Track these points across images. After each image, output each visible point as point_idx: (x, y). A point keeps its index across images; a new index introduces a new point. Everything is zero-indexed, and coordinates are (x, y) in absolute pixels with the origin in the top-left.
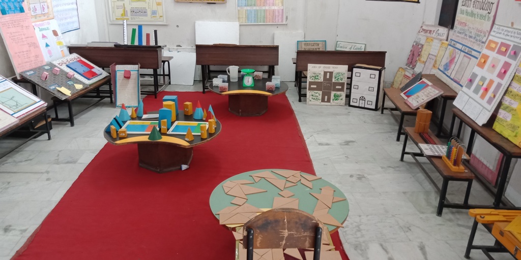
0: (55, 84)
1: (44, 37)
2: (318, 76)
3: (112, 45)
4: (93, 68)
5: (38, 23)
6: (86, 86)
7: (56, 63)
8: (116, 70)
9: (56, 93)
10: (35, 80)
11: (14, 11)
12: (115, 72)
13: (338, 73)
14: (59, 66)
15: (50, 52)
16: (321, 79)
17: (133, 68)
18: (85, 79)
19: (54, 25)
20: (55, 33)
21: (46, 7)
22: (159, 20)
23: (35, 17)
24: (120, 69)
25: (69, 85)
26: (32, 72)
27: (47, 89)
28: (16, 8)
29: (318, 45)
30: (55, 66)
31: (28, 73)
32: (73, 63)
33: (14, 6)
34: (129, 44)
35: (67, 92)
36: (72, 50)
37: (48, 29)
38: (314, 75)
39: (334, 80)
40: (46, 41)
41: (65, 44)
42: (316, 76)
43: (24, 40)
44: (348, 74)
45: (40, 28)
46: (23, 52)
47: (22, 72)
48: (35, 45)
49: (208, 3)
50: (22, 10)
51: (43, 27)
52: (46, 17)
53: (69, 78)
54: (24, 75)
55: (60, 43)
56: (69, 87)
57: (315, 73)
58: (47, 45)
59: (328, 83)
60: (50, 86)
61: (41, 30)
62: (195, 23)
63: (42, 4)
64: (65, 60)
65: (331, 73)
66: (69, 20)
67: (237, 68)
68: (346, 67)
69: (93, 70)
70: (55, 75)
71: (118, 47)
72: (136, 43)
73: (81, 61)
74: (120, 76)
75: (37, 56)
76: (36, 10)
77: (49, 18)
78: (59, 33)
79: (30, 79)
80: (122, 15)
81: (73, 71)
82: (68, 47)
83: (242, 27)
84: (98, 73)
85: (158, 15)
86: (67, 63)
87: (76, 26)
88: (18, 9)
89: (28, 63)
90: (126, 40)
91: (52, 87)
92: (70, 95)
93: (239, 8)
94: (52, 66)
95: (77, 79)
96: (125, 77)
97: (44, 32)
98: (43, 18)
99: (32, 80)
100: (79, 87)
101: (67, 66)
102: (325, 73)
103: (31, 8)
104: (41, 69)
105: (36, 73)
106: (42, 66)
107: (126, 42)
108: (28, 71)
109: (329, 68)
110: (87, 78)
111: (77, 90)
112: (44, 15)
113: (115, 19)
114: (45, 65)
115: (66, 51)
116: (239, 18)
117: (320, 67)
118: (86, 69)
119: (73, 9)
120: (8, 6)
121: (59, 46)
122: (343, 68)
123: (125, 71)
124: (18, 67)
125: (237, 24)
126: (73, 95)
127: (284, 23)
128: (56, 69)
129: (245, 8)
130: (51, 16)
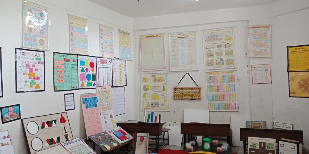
0: (104, 142)
1: (105, 118)
2: (255, 145)
3: (136, 122)
4: (126, 134)
5: (103, 111)
6: (119, 144)
7: (107, 132)
8: (137, 136)
9: (102, 147)
10: (95, 141)
11: (92, 106)
12: (136, 137)
13: (269, 144)
14: (109, 133)
15: (106, 126)
16: (258, 147)
17: (145, 135)
18: (120, 141)
19: (111, 112)
20: (111, 116)
21: (108, 104)
22: (165, 109)
23: (102, 108)
24: (139, 135)
25: (111, 144)
26: (94, 136)
27: (99, 145)
28: (93, 105)
29: (261, 124)
30: (107, 133)
31: (92, 137)
32: (116, 132)
33: (93, 104)
34: (146, 122)
35: (108, 147)
36: (118, 124)
37: (108, 114)
38: (253, 144)
39: (266, 148)
40: (106, 120)
41: (115, 122)
42: (254, 145)
43: (94, 120)
44: (275, 144)
45: (104, 114)
46: (92, 126)
47: (89, 136)
48: (99, 123)
49: (191, 100)
50: (96, 106)
51: (105, 113)
52: (108, 109)
53: (112, 140)
54: (90, 138)
55: (113, 121)
56: (110, 145)
57: (253, 143)
58: (106, 122)
59: (263, 150)
60: (101, 144)
61: (104, 115)
62: (184, 110)
63: (107, 102)
64: (113, 130)
65: (264, 144)
66: (120, 109)
67: (201, 137)
68: (274, 140)
69: (126, 136)
70: (105, 138)
71: (140, 124)
72: (150, 122)
73: (121, 131)
74: (138, 139)
75: (99, 128)
76: (103, 105)
77: (110, 109)
78: (113, 116)
79: (92, 139)
80: (147, 106)
81: (115, 136)
82: (117, 123)
83: (211, 113)
84: (128, 137)
85: (164, 106)
86: (114, 132)
87: (123, 112)
88: (94, 105)
89: (94, 132)
90: (145, 120)
91: (101, 145)
92: (109, 149)
93: (209, 102)
94: (105, 133)
95: (116, 141)
96: (140, 140)
97: (106, 116)
98: (106, 109)
99: (93, 140)
100: (115, 145)
101: (113, 133)
102: (260, 143)
103: (101, 104)
104: (100, 134)
105: (96, 136)
106: (100, 133)
107: (145, 121)
108: (93, 136)
109: (263, 140)
110: (121, 140)
111: (114, 146)
112: (107, 107)
113: (143, 108)
114: (102, 133)
115: (116, 125)
116: (209, 108)
117: (256, 139)
118: (122, 135)
119: (123, 104)
120: (90, 104)
121: (112, 123)
122: (273, 141)
123: (141, 137)
124: (88, 134)
125: (208, 111)
126: (111, 149)
127: (237, 111)
128: (107, 135)
129: (213, 102)
130: (111, 108)
